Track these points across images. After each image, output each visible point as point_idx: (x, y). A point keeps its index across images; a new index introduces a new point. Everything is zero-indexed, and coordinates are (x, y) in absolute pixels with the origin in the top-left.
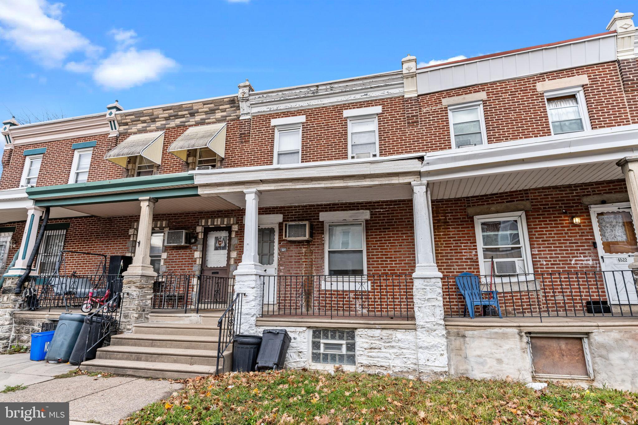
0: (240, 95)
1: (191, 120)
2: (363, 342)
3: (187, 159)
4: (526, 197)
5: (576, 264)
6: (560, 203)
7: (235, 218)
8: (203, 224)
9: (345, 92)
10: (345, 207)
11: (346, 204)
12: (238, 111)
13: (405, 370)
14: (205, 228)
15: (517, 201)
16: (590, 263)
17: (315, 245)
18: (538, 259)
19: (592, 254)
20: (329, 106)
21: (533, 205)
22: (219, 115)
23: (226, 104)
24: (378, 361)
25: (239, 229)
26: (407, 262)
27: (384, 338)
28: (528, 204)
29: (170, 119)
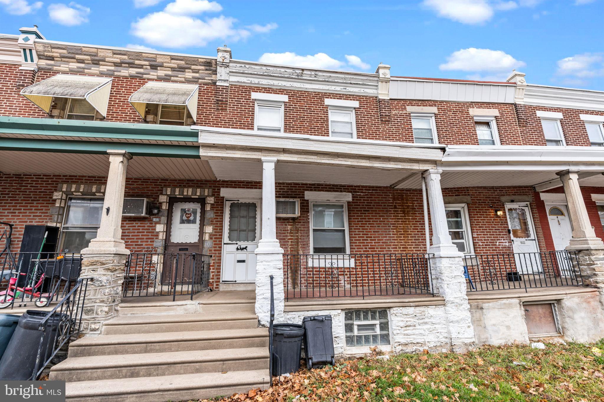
0: (220, 59)
1: (151, 73)
2: (399, 321)
3: (145, 117)
4: (468, 193)
5: (500, 245)
6: (488, 199)
7: (211, 190)
8: (169, 193)
9: (328, 81)
10: (329, 188)
11: (329, 185)
12: (214, 76)
13: (438, 344)
14: (170, 198)
15: (462, 195)
16: (507, 244)
17: (300, 222)
18: (477, 241)
19: (508, 238)
20: (311, 92)
21: (472, 200)
22: (189, 75)
23: (201, 65)
24: (414, 339)
25: (215, 202)
26: (384, 241)
27: (418, 315)
28: (468, 198)
29: (121, 66)
